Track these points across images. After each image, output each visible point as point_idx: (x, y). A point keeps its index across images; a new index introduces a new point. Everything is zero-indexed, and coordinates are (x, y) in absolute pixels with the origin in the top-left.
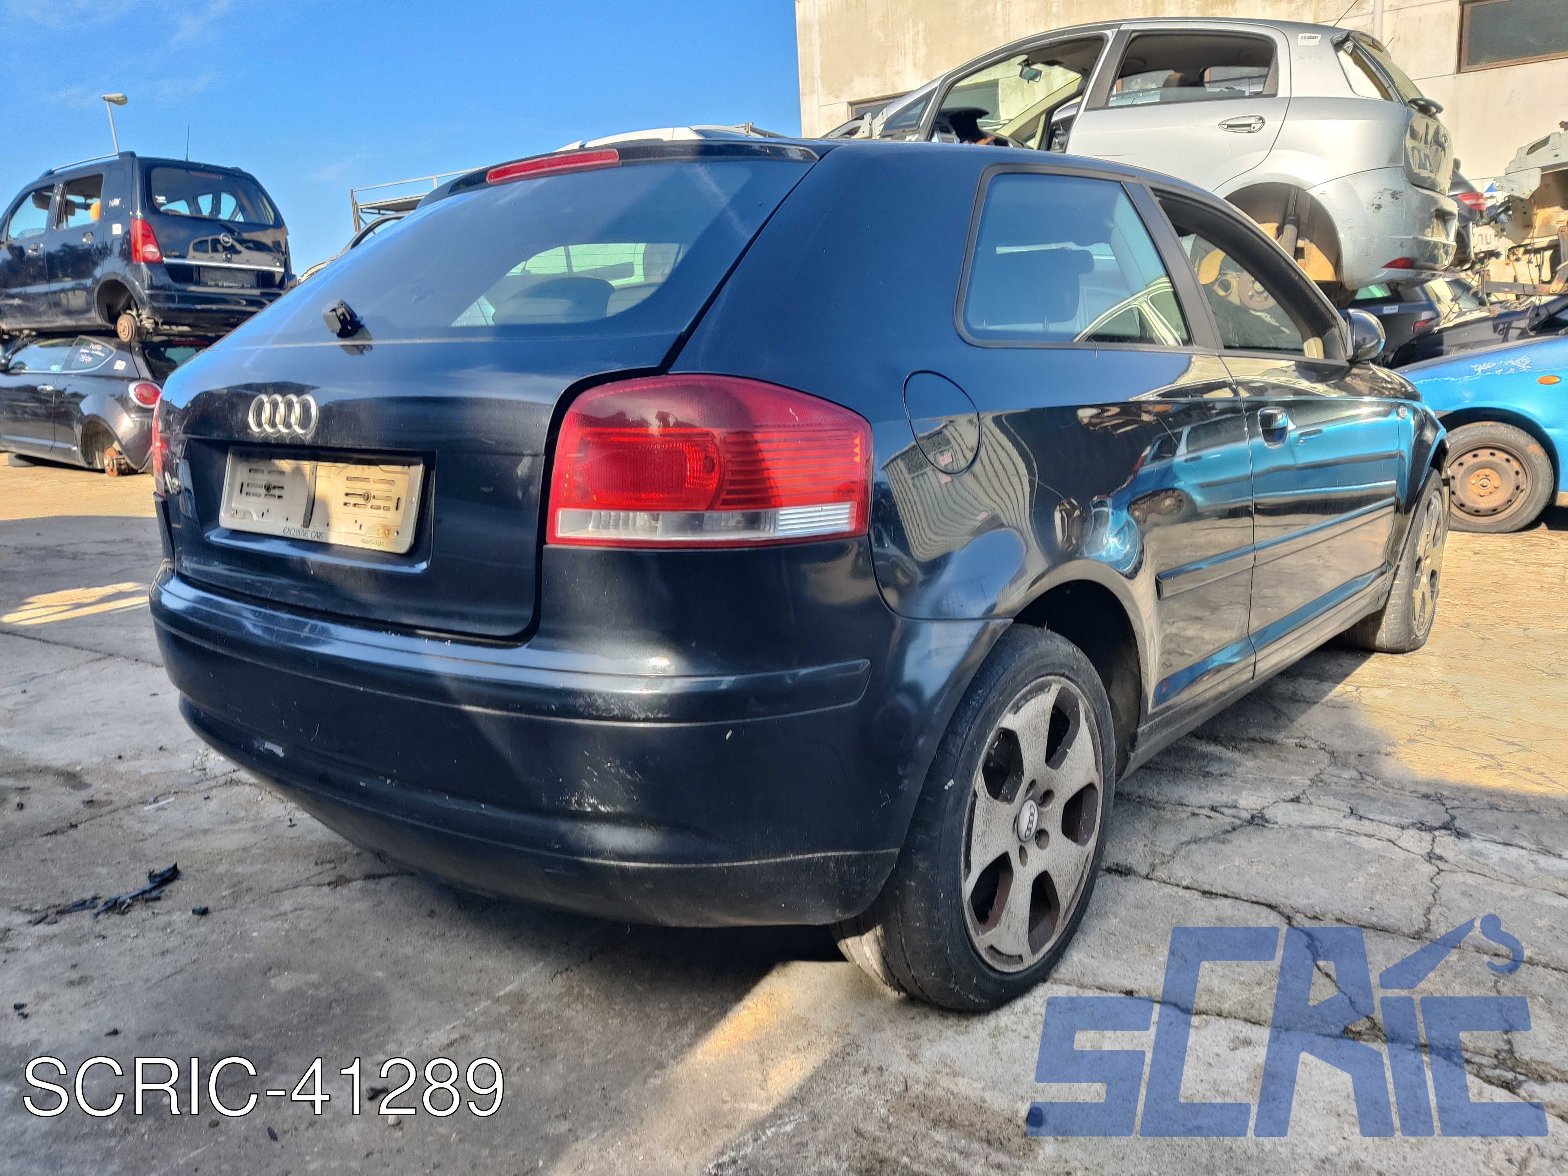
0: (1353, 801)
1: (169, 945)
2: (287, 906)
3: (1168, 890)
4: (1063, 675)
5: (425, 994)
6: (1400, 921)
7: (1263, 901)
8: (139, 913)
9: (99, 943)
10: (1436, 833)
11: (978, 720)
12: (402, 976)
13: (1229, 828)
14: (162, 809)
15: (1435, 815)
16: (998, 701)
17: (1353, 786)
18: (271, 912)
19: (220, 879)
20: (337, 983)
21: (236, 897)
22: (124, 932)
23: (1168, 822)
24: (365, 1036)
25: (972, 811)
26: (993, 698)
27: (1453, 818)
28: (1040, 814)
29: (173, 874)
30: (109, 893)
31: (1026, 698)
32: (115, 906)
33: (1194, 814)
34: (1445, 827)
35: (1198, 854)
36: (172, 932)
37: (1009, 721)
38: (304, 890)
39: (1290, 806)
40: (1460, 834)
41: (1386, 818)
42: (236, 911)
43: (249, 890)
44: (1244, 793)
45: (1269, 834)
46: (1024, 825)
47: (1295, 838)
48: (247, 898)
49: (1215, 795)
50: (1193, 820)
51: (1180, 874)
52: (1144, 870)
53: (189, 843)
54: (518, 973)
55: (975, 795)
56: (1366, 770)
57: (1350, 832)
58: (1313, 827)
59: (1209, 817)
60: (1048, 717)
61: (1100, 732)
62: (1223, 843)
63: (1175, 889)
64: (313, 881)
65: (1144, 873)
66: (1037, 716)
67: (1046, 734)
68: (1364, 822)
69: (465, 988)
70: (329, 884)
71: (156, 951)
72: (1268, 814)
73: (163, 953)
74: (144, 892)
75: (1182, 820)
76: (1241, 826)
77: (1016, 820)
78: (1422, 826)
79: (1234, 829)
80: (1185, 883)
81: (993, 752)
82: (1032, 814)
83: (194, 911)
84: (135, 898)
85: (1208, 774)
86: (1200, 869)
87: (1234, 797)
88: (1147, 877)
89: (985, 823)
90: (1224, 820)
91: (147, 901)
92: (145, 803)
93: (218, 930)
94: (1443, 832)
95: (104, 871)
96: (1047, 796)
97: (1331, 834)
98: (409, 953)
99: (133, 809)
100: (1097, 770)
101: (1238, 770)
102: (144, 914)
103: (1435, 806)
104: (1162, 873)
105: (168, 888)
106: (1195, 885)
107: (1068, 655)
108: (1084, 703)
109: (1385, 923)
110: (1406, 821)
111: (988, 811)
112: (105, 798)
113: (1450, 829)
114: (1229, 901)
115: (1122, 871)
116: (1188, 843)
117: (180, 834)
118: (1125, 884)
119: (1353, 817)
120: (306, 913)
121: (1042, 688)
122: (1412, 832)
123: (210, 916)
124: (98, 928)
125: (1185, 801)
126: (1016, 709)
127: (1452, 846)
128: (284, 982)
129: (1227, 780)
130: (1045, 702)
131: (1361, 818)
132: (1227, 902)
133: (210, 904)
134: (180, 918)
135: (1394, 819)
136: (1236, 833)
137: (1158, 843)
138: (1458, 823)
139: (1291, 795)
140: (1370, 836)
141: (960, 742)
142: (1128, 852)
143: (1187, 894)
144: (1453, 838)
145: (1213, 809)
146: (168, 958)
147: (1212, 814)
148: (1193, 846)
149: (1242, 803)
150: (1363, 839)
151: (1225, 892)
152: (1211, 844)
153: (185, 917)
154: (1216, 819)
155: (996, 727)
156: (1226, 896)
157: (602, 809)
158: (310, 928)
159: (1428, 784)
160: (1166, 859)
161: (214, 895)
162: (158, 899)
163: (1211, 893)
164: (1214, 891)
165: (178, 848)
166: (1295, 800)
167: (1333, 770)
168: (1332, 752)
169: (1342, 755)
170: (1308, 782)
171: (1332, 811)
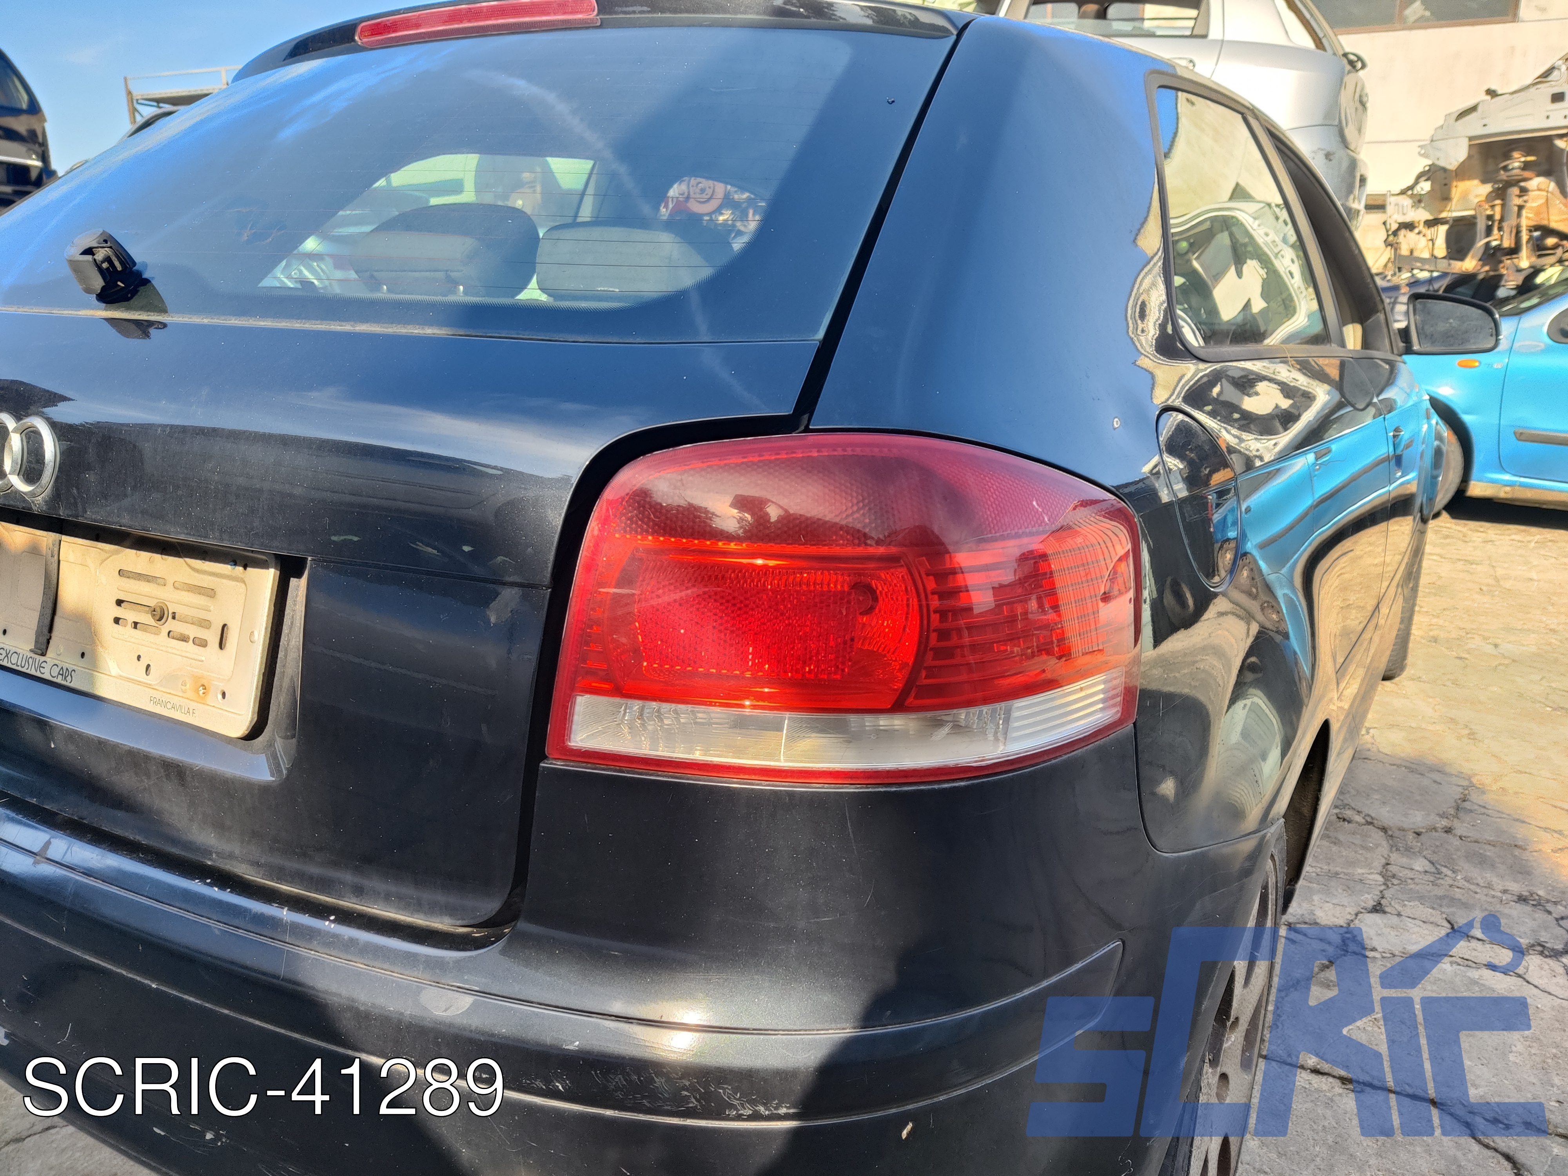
0: (1445, 909)
15: (1548, 930)
17: (1434, 883)
39: (1377, 919)
56: (1437, 858)
68: (1477, 944)
78: (1543, 950)
103: (1543, 916)
122: (1538, 960)
139: (1368, 899)
166: (1377, 909)
167: (1394, 857)
168: (1384, 829)
169: (1397, 833)
170: (1380, 879)
171: (1431, 927)
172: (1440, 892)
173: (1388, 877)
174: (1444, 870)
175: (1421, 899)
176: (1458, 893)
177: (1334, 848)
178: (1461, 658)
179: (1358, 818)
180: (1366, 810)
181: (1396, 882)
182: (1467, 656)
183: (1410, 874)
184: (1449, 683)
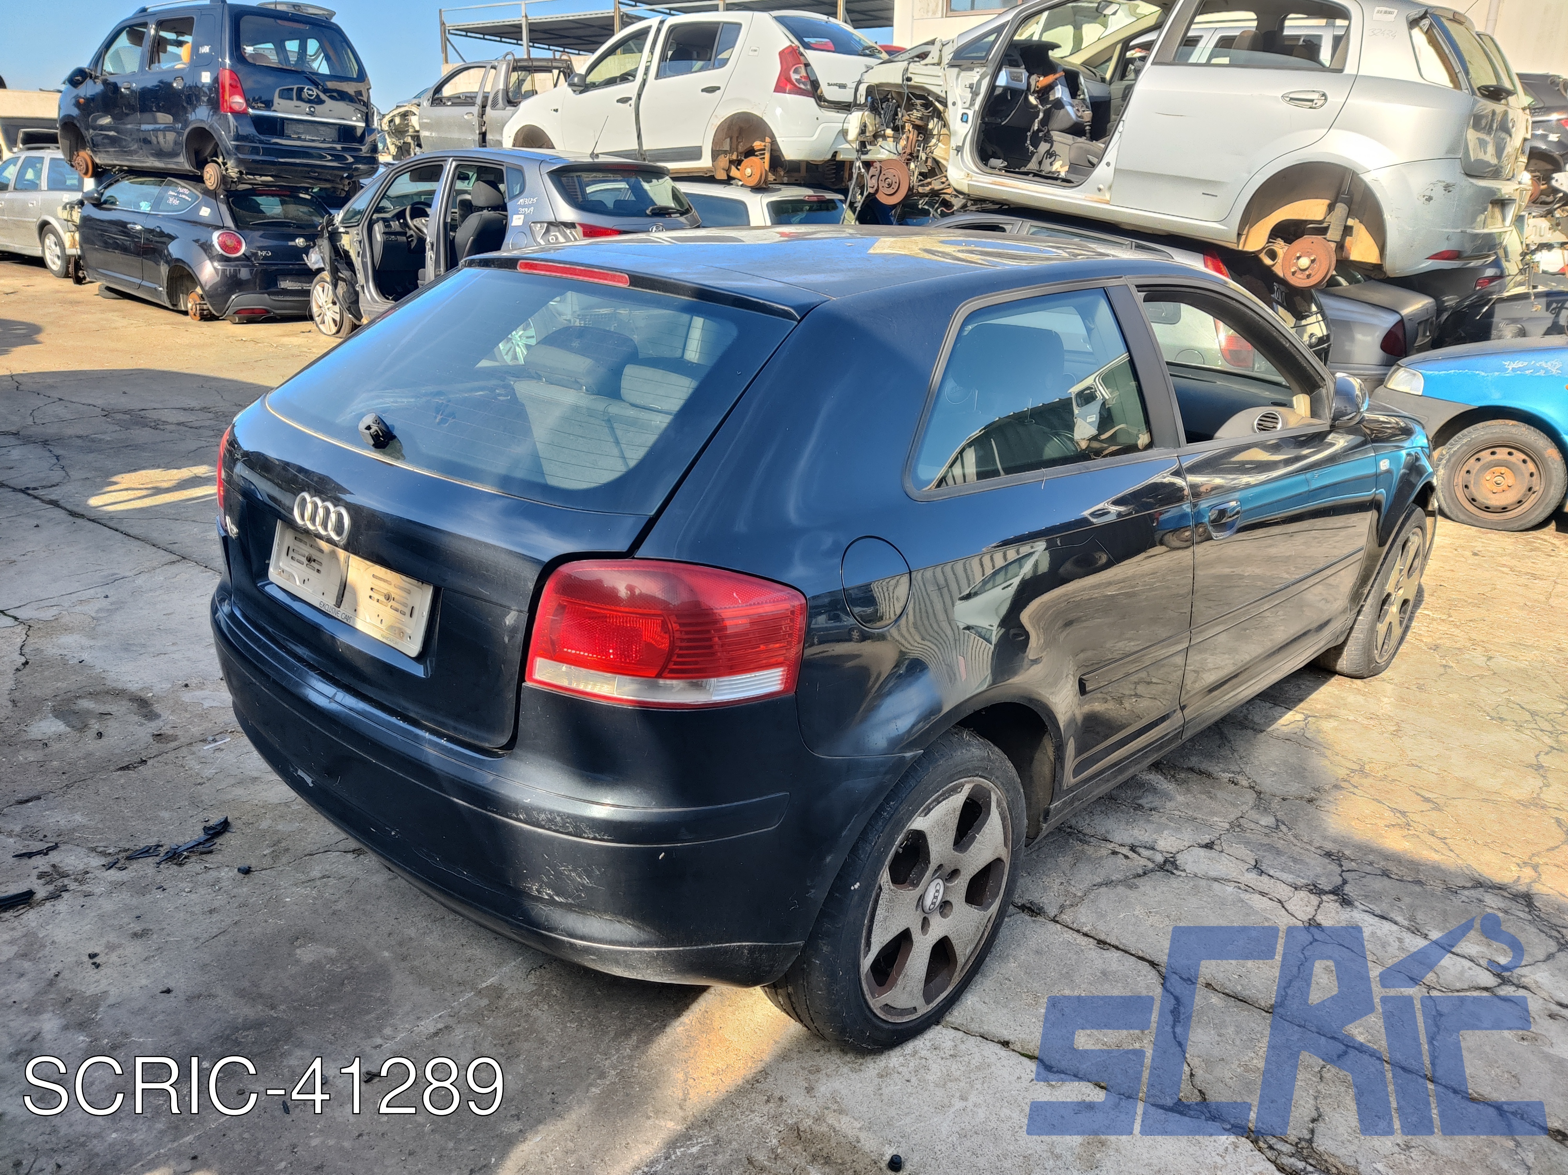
0: (1260, 853)
1: (216, 904)
2: (316, 873)
3: (1069, 935)
4: (977, 775)
5: (421, 978)
6: (1260, 992)
7: (1148, 957)
8: (193, 866)
9: (159, 895)
10: (1324, 898)
11: (887, 829)
12: (404, 959)
13: (1140, 872)
14: (219, 749)
15: (1329, 876)
16: (908, 810)
17: (1266, 834)
18: (303, 877)
19: (263, 835)
20: (351, 959)
21: (275, 856)
22: (182, 885)
23: (1089, 859)
24: (367, 1018)
25: (876, 902)
26: (903, 809)
27: (1345, 882)
28: (946, 889)
29: (224, 826)
30: (169, 843)
31: (938, 801)
32: (175, 857)
33: (1114, 853)
34: (1334, 892)
35: (1106, 898)
36: (220, 889)
37: (918, 823)
38: (332, 855)
39: (1203, 852)
40: (1346, 902)
41: (1284, 876)
42: (274, 873)
43: (287, 850)
44: (1165, 832)
45: (1174, 882)
46: (928, 901)
47: (1196, 889)
48: (284, 860)
49: (1139, 833)
50: (1112, 859)
51: (1083, 920)
52: (1052, 911)
53: (239, 791)
54: (499, 965)
55: (880, 888)
56: (1284, 818)
57: (1248, 888)
58: (1216, 880)
59: (1126, 857)
60: (958, 813)
61: (1011, 814)
62: (1130, 887)
63: (1075, 935)
64: (341, 846)
65: (1052, 915)
66: (946, 815)
67: (955, 827)
68: (1265, 878)
69: (455, 976)
70: (354, 851)
71: (206, 909)
72: (1181, 859)
73: (211, 912)
74: (200, 844)
75: (1101, 858)
76: (1152, 871)
77: (921, 898)
78: (1315, 890)
79: (1145, 874)
80: (1085, 929)
81: (901, 850)
82: (937, 891)
83: (239, 870)
84: (191, 849)
85: (1140, 807)
86: (1102, 916)
87: (1155, 836)
88: (1055, 920)
89: (887, 911)
90: (1139, 862)
91: (202, 853)
92: (204, 741)
93: (258, 892)
94: (1332, 897)
95: (165, 815)
96: (955, 873)
97: (1230, 889)
98: (413, 935)
99: (194, 748)
100: (1006, 845)
101: (1169, 805)
102: (199, 868)
103: (1334, 868)
104: (1066, 917)
105: (219, 841)
106: (1093, 934)
107: (983, 759)
108: (996, 793)
109: (1246, 993)
110: (1301, 882)
111: (891, 900)
112: (171, 732)
113: (1337, 895)
114: (1119, 953)
115: (1033, 910)
116: (1100, 885)
117: (233, 782)
118: (1033, 925)
119: (1255, 871)
120: (332, 881)
121: (955, 790)
122: (1303, 894)
123: (251, 875)
124: (159, 878)
125: (1109, 837)
126: (928, 810)
127: (1333, 914)
128: (307, 954)
129: (1155, 816)
130: (958, 800)
131: (1262, 872)
132: (1118, 954)
133: (252, 862)
134: (228, 874)
135: (1290, 878)
136: (1146, 878)
137: (1073, 882)
138: (1347, 889)
139: (1206, 839)
140: (1263, 894)
141: (868, 849)
142: (1045, 889)
143: (1083, 941)
144: (1337, 904)
145: (1133, 849)
146: (215, 917)
147: (1130, 854)
148: (1103, 889)
149: (1162, 844)
150: (1257, 896)
151: (1117, 944)
152: (1120, 889)
153: (231, 874)
154: (1132, 860)
155: (905, 831)
156: (1117, 948)
157: (557, 898)
158: (333, 898)
159: (1335, 841)
160: (1077, 899)
161: (257, 852)
162: (211, 852)
163: (1105, 943)
164: (1108, 941)
165: (230, 797)
166: (1209, 846)
167: (1254, 815)
168: (1259, 793)
169: (1267, 797)
170: (1227, 826)
171: (1238, 862)
172: (1266, 841)
173: (1236, 826)
174: (1283, 827)
175: (1247, 843)
176: (1280, 844)
177: (1208, 801)
178: (1445, 666)
179: (1245, 783)
180: (1255, 778)
181: (1237, 829)
182: (1454, 665)
183: (1253, 826)
184: (1414, 687)
